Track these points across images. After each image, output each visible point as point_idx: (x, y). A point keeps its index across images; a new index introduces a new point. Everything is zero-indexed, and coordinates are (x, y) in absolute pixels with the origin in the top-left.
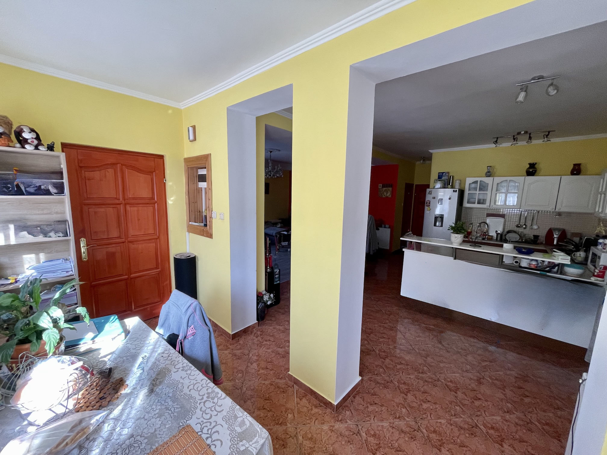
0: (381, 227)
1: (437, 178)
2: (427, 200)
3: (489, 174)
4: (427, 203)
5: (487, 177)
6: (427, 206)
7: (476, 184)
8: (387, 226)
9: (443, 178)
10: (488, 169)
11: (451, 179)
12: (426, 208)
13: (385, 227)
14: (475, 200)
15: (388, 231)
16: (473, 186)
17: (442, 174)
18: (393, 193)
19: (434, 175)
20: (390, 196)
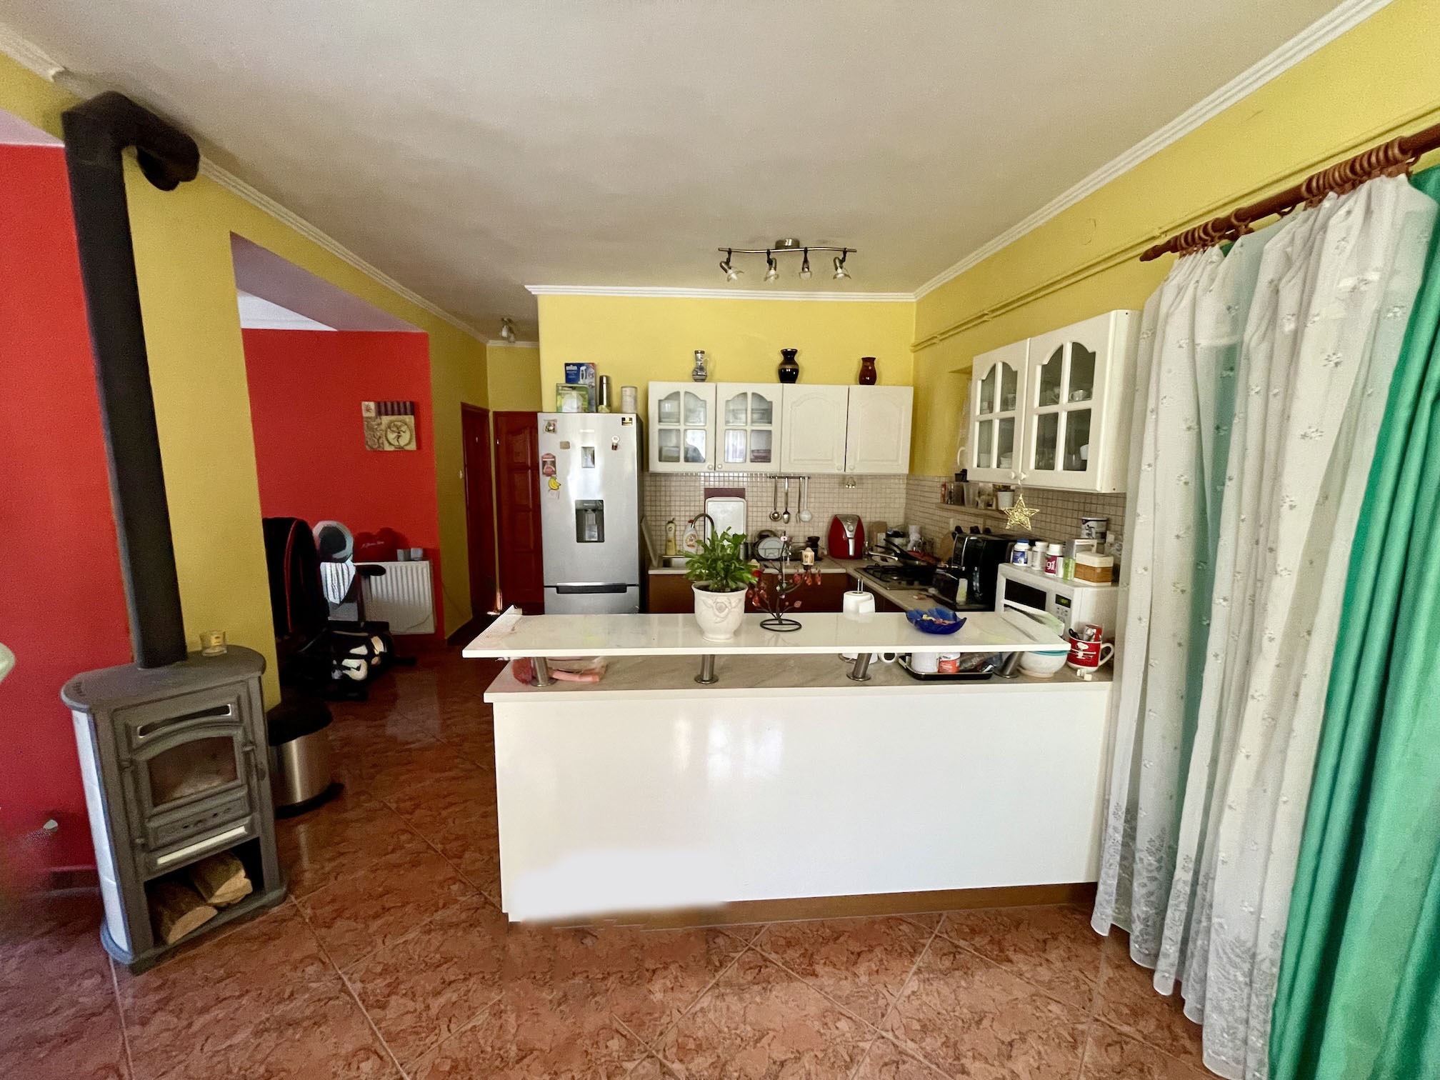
0: (395, 559)
1: (562, 380)
2: (542, 452)
3: (700, 374)
4: (544, 463)
5: (696, 380)
6: (549, 475)
7: (675, 403)
8: (416, 552)
9: (581, 381)
10: (697, 359)
11: (605, 386)
12: (544, 481)
13: (408, 559)
14: (679, 452)
15: (422, 569)
16: (668, 407)
17: (575, 368)
18: (420, 433)
19: (552, 374)
20: (413, 447)
